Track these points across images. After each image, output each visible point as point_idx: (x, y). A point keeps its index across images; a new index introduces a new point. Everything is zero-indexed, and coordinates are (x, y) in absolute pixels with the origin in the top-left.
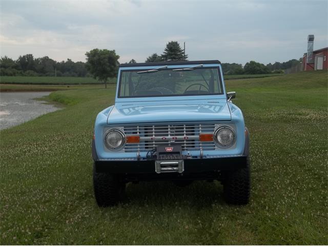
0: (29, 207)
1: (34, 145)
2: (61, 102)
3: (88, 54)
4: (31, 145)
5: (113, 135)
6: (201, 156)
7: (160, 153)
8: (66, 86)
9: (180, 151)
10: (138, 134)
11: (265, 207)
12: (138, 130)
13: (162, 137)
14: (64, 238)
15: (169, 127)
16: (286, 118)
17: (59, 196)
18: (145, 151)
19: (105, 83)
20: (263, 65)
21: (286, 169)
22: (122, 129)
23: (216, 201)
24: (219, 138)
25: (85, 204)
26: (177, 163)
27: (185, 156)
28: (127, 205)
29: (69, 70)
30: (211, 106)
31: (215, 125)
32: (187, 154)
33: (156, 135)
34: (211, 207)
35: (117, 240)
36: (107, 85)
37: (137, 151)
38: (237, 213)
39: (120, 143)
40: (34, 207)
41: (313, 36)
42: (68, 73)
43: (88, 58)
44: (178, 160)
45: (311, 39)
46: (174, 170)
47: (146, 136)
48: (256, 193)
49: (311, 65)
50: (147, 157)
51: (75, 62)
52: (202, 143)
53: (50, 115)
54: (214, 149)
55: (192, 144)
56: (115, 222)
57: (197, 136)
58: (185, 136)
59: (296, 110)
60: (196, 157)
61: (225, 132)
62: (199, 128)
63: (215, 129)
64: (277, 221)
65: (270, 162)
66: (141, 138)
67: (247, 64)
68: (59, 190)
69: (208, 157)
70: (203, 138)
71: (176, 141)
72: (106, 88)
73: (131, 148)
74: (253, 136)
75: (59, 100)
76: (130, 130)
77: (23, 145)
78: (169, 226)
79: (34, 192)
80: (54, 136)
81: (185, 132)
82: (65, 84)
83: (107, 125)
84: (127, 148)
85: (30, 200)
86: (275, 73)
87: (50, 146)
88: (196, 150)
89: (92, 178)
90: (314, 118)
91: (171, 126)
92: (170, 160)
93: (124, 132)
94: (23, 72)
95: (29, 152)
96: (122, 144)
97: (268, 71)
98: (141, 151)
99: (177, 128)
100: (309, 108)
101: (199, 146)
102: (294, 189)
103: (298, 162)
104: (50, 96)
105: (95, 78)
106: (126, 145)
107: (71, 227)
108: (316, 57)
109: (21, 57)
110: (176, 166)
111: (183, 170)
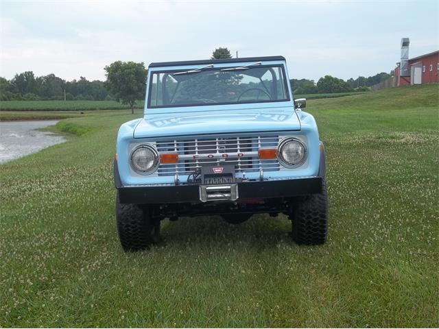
0: (30, 254)
1: (36, 183)
2: (73, 133)
3: (108, 69)
4: (33, 182)
5: (142, 154)
6: (261, 178)
7: (206, 176)
8: (80, 112)
9: (233, 172)
10: (176, 150)
11: (348, 247)
12: (175, 146)
13: (208, 155)
14: (77, 289)
15: (217, 140)
16: (375, 142)
17: (71, 239)
18: (185, 174)
19: (132, 108)
20: (342, 80)
21: (376, 202)
22: (153, 144)
23: (282, 241)
24: (284, 154)
25: (106, 249)
26: (229, 187)
27: (240, 178)
28: (163, 248)
29: (82, 92)
30: (273, 115)
31: (280, 137)
32: (242, 177)
33: (199, 152)
34: (276, 248)
35: (150, 289)
36: (134, 110)
37: (174, 175)
38: (310, 255)
39: (151, 164)
40: (37, 254)
41: (408, 39)
42: (81, 96)
43: (107, 73)
44: (229, 183)
45: (406, 43)
46: (225, 197)
47: (186, 153)
48: (336, 231)
49: (406, 78)
50: (189, 181)
51: (91, 81)
52: (262, 162)
53: (58, 146)
54: (279, 169)
55: (249, 164)
56: (146, 269)
57: (255, 153)
58: (239, 152)
59: (388, 133)
60: (255, 180)
61: (292, 146)
62: (257, 141)
63: (279, 143)
64: (364, 262)
65: (354, 194)
66: (180, 156)
67: (321, 79)
68: (70, 234)
69: (271, 180)
70: (263, 155)
71: (226, 159)
72: (133, 113)
73: (167, 171)
74: (330, 165)
75: (70, 130)
76: (165, 145)
77: (21, 183)
78: (219, 272)
79: (37, 237)
80: (63, 171)
81: (239, 148)
82: (77, 110)
83: (133, 140)
84: (161, 171)
85: (31, 246)
86: (358, 90)
87: (58, 183)
88: (254, 171)
89: (115, 218)
90: (410, 142)
91: (219, 139)
92: (219, 184)
93: (156, 148)
94: (20, 96)
95: (30, 191)
96: (154, 165)
97: (349, 89)
98: (180, 174)
99: (227, 142)
100: (405, 131)
101: (259, 166)
102: (386, 225)
103: (390, 193)
104: (57, 126)
105: (118, 101)
106: (160, 167)
107: (87, 276)
108: (412, 68)
109: (17, 75)
110: (228, 191)
111: (237, 197)
